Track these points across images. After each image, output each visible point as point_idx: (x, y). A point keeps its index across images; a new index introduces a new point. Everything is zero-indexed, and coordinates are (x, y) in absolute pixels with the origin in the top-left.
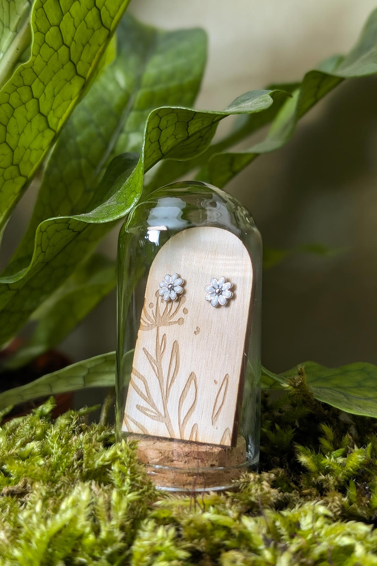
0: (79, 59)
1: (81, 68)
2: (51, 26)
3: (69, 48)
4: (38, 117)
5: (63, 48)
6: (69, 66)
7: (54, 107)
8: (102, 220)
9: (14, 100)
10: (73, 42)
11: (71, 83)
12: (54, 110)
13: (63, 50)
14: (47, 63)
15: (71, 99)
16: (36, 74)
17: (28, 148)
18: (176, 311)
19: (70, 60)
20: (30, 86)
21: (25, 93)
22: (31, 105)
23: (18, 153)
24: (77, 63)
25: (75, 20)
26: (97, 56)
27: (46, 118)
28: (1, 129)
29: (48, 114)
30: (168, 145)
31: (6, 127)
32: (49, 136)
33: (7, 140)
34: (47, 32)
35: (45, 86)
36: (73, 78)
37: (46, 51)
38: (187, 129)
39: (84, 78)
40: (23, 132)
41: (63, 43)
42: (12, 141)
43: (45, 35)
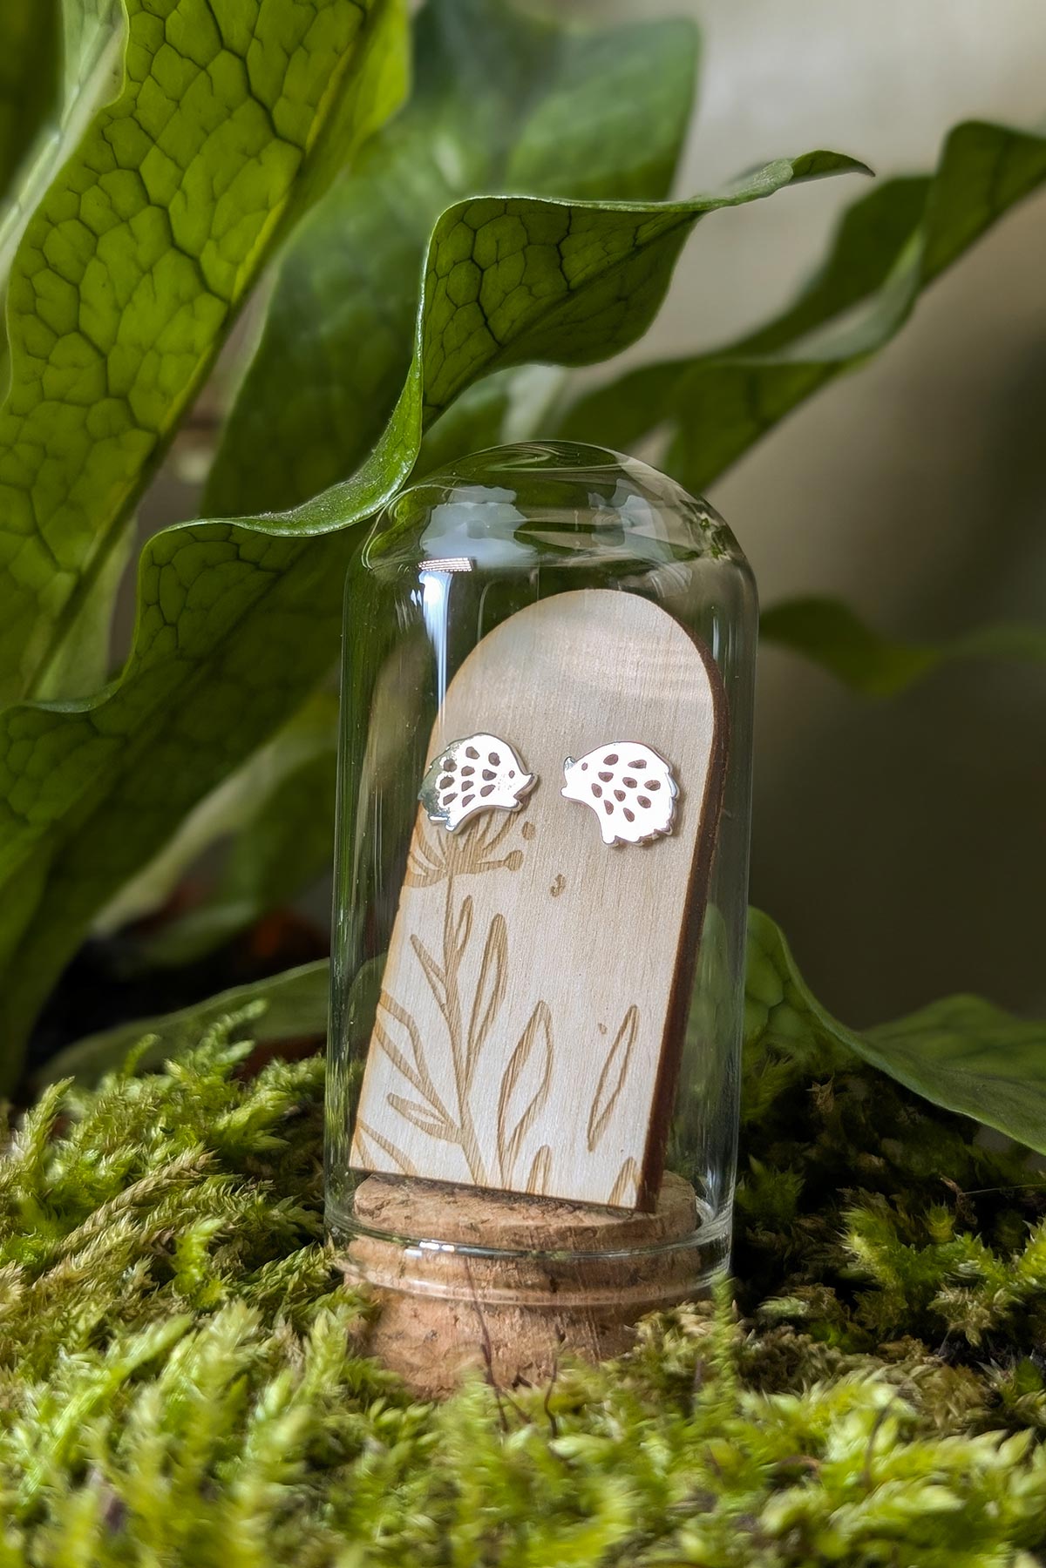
0: (279, 91)
1: (283, 114)
3: (242, 58)
4: (169, 259)
5: (223, 59)
6: (248, 111)
7: (218, 228)
8: (314, 529)
9: (93, 208)
10: (254, 42)
11: (260, 163)
12: (217, 240)
13: (223, 65)
14: (178, 102)
15: (266, 207)
16: (147, 133)
17: (149, 348)
19: (250, 94)
20: (136, 171)
21: (123, 190)
22: (146, 221)
23: (120, 364)
24: (275, 102)
26: (333, 83)
27: (195, 261)
28: (62, 292)
29: (201, 248)
30: (510, 314)
31: (76, 286)
32: (211, 312)
33: (83, 324)
34: (168, 14)
35: (181, 168)
36: (264, 145)
37: (170, 68)
38: (561, 267)
39: (299, 147)
40: (129, 300)
41: (222, 43)
42: (98, 327)
43: (164, 20)
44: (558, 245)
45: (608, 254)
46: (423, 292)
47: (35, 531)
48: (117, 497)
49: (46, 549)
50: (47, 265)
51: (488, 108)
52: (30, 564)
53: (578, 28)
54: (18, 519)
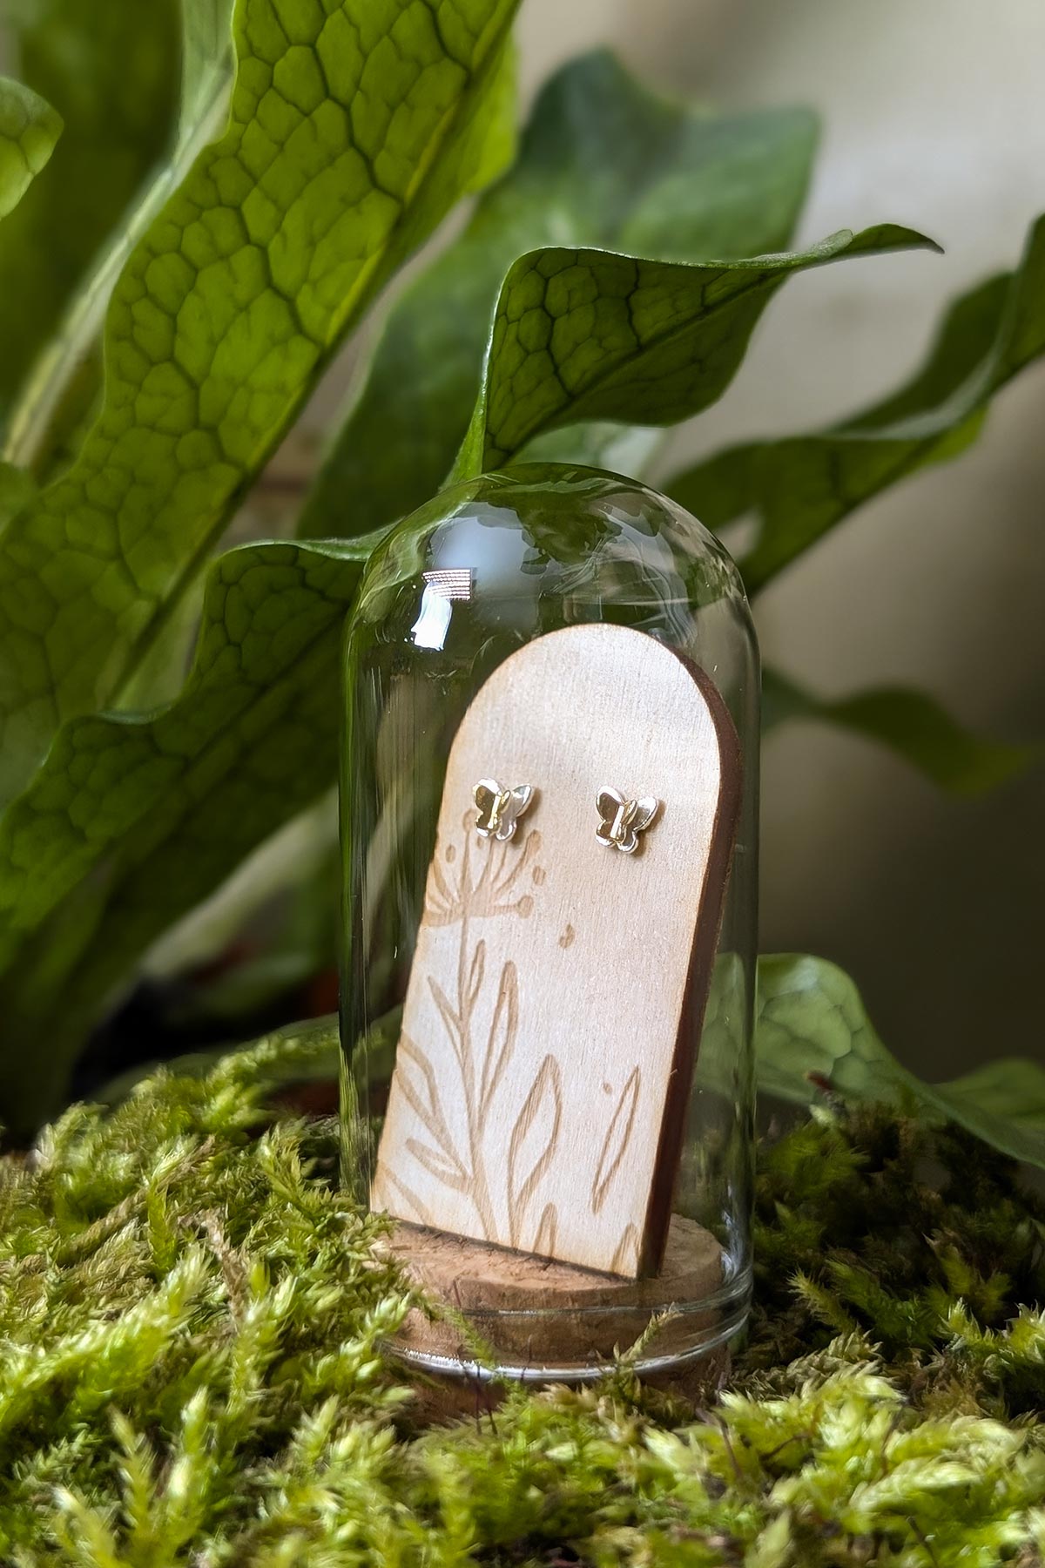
0: (381, 143)
1: (385, 166)
2: (290, 44)
3: (346, 108)
4: (265, 301)
5: (328, 107)
6: (349, 160)
7: (315, 273)
9: (194, 243)
10: (359, 94)
11: (359, 212)
12: (314, 284)
13: (327, 113)
14: (282, 145)
15: (362, 256)
16: (250, 174)
17: (240, 384)
18: (512, 878)
19: (351, 141)
20: (238, 210)
21: (222, 221)
22: (245, 260)
23: (210, 395)
24: (376, 153)
25: (363, 31)
26: (435, 139)
27: (289, 301)
28: (159, 323)
29: (298, 290)
30: (581, 365)
31: (173, 317)
32: (303, 355)
33: (178, 353)
34: (277, 60)
35: (282, 211)
36: (363, 195)
37: (277, 114)
38: (630, 321)
39: (397, 197)
40: (224, 335)
41: (327, 93)
42: (192, 360)
43: (272, 65)
44: (627, 299)
45: (678, 312)
46: (492, 332)
47: (118, 555)
48: (200, 529)
49: (129, 577)
50: (147, 294)
51: (603, 184)
52: (110, 587)
53: (702, 111)
54: (103, 543)
